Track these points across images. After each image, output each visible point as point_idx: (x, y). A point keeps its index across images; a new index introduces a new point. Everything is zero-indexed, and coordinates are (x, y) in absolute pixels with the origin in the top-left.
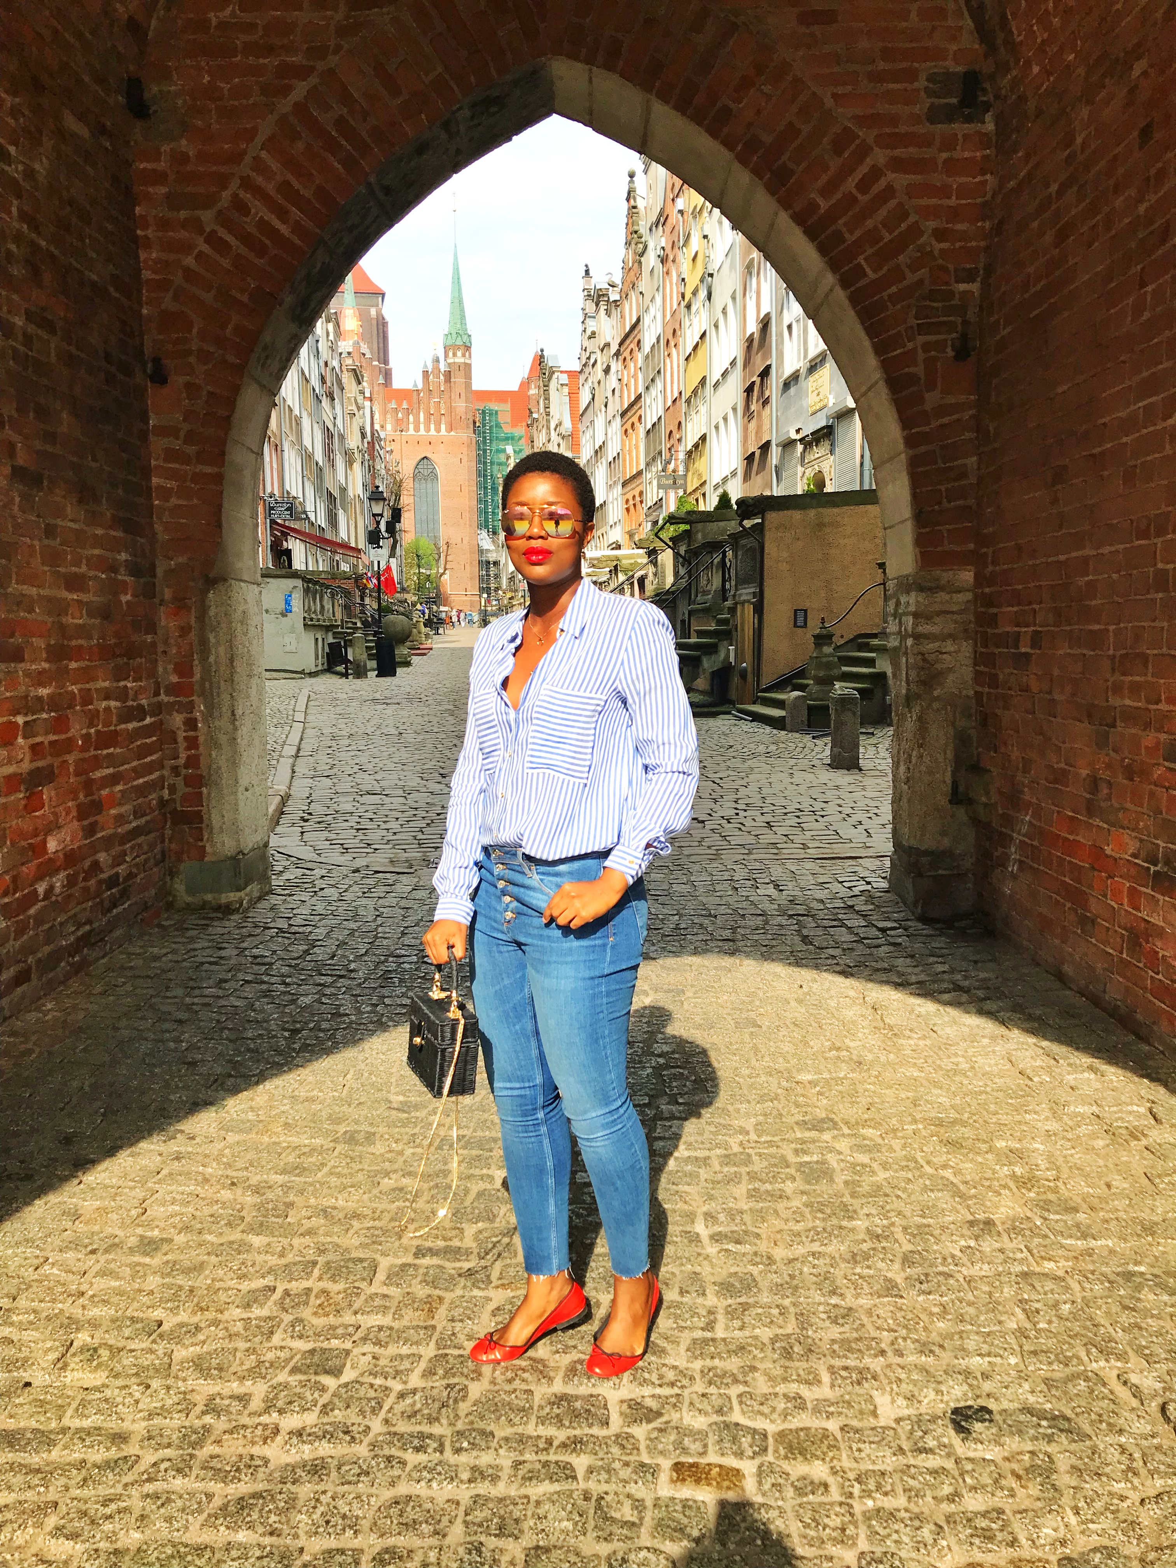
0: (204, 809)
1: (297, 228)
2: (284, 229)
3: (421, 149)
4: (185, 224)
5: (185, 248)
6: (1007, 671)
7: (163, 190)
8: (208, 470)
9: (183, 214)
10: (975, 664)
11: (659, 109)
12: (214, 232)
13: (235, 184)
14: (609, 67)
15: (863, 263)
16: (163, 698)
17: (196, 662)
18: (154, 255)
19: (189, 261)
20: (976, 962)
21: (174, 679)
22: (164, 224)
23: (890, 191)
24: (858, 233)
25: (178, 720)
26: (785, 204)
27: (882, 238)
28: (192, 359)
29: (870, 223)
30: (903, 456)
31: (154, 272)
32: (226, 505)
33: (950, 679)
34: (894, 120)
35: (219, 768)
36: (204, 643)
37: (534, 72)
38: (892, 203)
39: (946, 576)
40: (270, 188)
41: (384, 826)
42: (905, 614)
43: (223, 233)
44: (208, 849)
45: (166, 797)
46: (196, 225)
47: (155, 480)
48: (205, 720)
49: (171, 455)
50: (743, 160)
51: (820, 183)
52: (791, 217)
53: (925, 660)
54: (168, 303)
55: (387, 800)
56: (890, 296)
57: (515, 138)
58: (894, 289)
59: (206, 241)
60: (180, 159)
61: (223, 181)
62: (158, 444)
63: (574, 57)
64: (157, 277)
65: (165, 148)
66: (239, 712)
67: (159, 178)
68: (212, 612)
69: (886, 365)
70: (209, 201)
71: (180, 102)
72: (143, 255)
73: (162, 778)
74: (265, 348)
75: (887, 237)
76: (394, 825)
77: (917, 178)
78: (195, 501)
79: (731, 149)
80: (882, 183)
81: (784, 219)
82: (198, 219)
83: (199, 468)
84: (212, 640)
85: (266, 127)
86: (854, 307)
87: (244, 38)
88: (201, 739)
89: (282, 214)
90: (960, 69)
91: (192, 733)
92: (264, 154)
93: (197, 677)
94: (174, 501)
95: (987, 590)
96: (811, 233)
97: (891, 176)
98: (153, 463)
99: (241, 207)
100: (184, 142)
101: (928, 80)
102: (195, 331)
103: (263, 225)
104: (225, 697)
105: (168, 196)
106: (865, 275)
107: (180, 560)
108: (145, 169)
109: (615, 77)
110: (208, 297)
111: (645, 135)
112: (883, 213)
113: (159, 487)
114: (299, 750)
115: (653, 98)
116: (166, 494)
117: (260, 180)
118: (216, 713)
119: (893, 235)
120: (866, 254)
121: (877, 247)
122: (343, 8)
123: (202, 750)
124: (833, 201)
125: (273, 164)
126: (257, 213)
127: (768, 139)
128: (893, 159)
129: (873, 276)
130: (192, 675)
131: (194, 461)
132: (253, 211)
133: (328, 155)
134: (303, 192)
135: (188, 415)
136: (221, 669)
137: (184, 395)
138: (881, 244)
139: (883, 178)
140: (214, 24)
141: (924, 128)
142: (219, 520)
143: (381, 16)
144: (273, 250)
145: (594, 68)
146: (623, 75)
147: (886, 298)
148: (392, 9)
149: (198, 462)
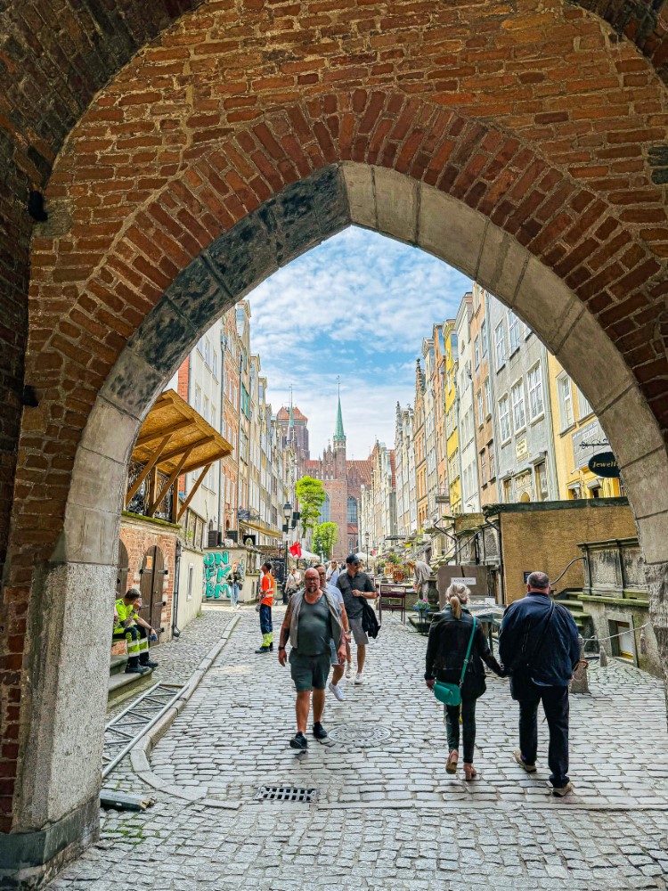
0: (18, 778)
1: (147, 289)
2: (136, 290)
3: (247, 235)
4: (64, 292)
5: (62, 307)
7: (52, 269)
8: (61, 472)
9: (64, 284)
11: (427, 191)
12: (85, 295)
13: (103, 262)
14: (386, 164)
15: (609, 292)
17: (28, 637)
18: (40, 314)
19: (65, 317)
21: (6, 652)
22: (50, 291)
23: (626, 236)
24: (601, 270)
25: (4, 691)
26: (535, 251)
27: (623, 272)
28: (59, 388)
29: (611, 261)
31: (40, 325)
32: (71, 499)
34: (625, 184)
35: (36, 738)
36: (38, 620)
37: (331, 177)
38: (629, 245)
40: (129, 263)
43: (91, 296)
44: (16, 821)
46: (73, 291)
47: (17, 481)
48: (29, 691)
49: (36, 461)
50: (497, 221)
51: (564, 233)
52: (541, 260)
54: (46, 348)
56: (635, 317)
57: (324, 242)
58: (638, 311)
59: (79, 302)
60: (65, 246)
61: (95, 260)
62: (25, 452)
63: (359, 159)
64: (41, 329)
65: (56, 240)
67: (50, 260)
68: (48, 592)
69: (638, 375)
70: (84, 275)
71: (69, 209)
72: (31, 314)
74: (120, 379)
75: (627, 271)
77: (651, 225)
78: (47, 498)
79: (488, 213)
80: (618, 231)
81: (535, 262)
82: (74, 287)
84: (46, 617)
85: (129, 221)
86: (603, 327)
87: (118, 165)
88: (23, 710)
89: (136, 280)
91: (14, 704)
92: (125, 240)
93: (27, 650)
94: (30, 498)
96: (560, 272)
97: (625, 225)
98: (18, 467)
99: (106, 276)
100: (70, 235)
101: (650, 153)
102: (63, 366)
103: (122, 289)
104: (50, 668)
105: (54, 273)
106: (610, 301)
107: (27, 546)
108: (40, 255)
109: (392, 171)
110: (75, 341)
111: (417, 226)
112: (622, 252)
113: (21, 486)
115: (423, 184)
116: (24, 491)
117: (121, 257)
118: (40, 685)
119: (632, 270)
120: (610, 285)
121: (619, 279)
122: (189, 141)
123: (22, 720)
124: (577, 245)
125: (131, 245)
126: (117, 280)
127: (517, 204)
128: (626, 211)
129: (617, 301)
130: (21, 648)
131: (50, 465)
132: (115, 279)
133: (172, 236)
134: (152, 263)
135: (50, 430)
136: (50, 643)
137: (50, 414)
138: (623, 276)
139: (619, 227)
140: (99, 158)
141: (652, 187)
142: (63, 513)
143: (217, 144)
144: (127, 306)
145: (375, 167)
146: (397, 169)
147: (632, 318)
148: (224, 138)
149: (53, 466)
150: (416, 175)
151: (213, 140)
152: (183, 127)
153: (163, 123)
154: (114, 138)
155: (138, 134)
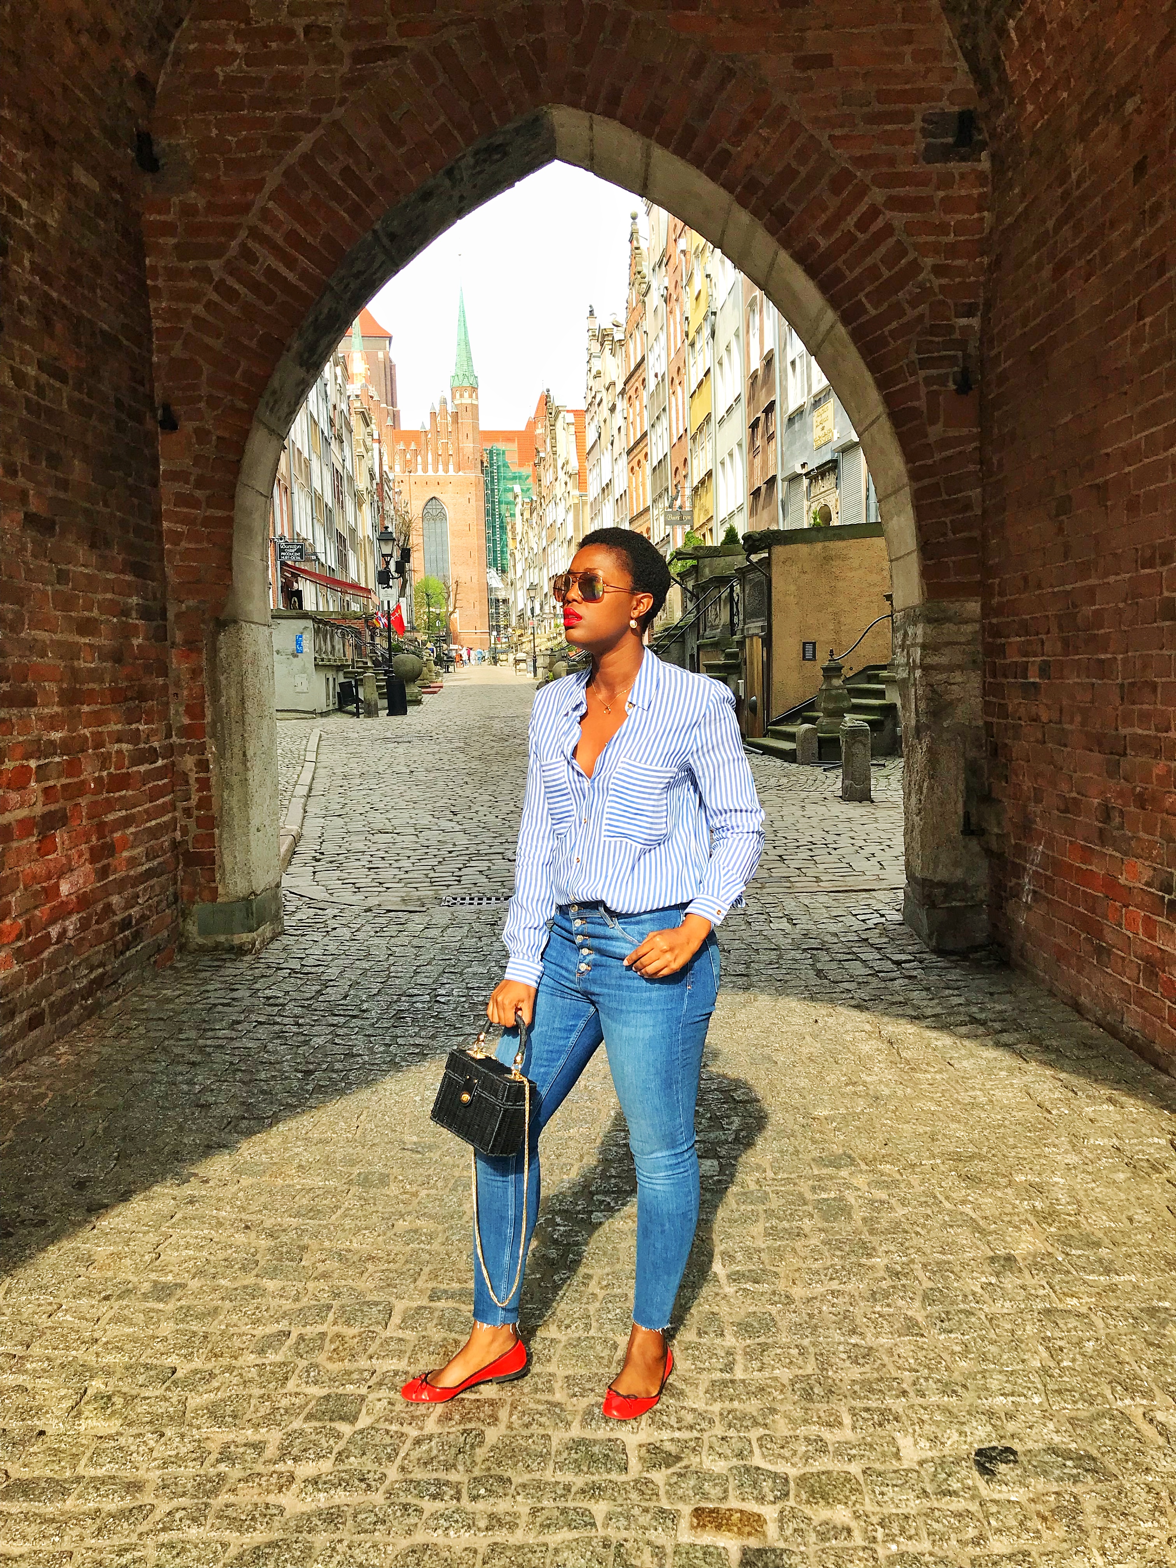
0: (217, 850)
1: (304, 275)
2: (291, 277)
3: (426, 196)
4: (194, 273)
6: (1016, 701)
7: (173, 241)
8: (219, 513)
9: (192, 264)
10: (984, 695)
11: (658, 153)
12: (222, 281)
13: (243, 234)
14: (609, 114)
15: (864, 300)
16: (174, 739)
17: (207, 704)
18: (164, 305)
19: (198, 309)
20: (992, 994)
21: (186, 721)
22: (173, 274)
23: (888, 230)
24: (858, 271)
25: (189, 762)
26: (785, 243)
27: (881, 275)
28: (202, 405)
29: (869, 261)
30: (907, 489)
31: (164, 321)
32: (236, 548)
33: (960, 710)
34: (891, 161)
35: (231, 809)
36: (215, 685)
37: (536, 119)
38: (891, 241)
39: (953, 607)
40: (279, 238)
41: (396, 865)
42: (913, 645)
43: (231, 282)
44: (221, 890)
45: (179, 839)
46: (204, 274)
47: (165, 524)
48: (217, 762)
49: (183, 500)
50: (742, 202)
51: (819, 222)
52: (791, 256)
53: (934, 691)
54: (178, 350)
55: (399, 838)
56: (890, 331)
57: (517, 184)
58: (894, 325)
59: (216, 289)
60: (188, 210)
61: (231, 231)
62: (168, 489)
63: (574, 105)
64: (168, 325)
65: (175, 200)
66: (250, 753)
67: (168, 229)
68: (222, 655)
69: (888, 400)
70: (218, 252)
71: (189, 155)
72: (153, 305)
73: (174, 819)
74: (274, 392)
75: (886, 274)
76: (406, 864)
77: (917, 216)
78: (205, 545)
79: (731, 191)
80: (880, 223)
81: (784, 257)
82: (207, 269)
83: (210, 512)
84: (224, 682)
85: (273, 179)
86: (855, 344)
87: (251, 91)
88: (213, 781)
89: (291, 264)
90: (956, 109)
91: (202, 775)
92: (271, 204)
93: (208, 719)
94: (184, 544)
95: (994, 621)
96: (811, 272)
97: (889, 214)
98: (164, 507)
99: (248, 255)
100: (192, 194)
101: (924, 120)
102: (204, 378)
103: (271, 273)
104: (237, 738)
105: (176, 246)
106: (865, 311)
107: (191, 603)
108: (154, 221)
109: (616, 124)
110: (216, 344)
111: (646, 179)
112: (882, 250)
113: (170, 530)
114: (310, 789)
115: (653, 142)
116: (177, 538)
117: (267, 230)
118: (228, 755)
119: (893, 272)
120: (867, 290)
121: (877, 284)
122: (347, 61)
123: (214, 791)
124: (833, 239)
125: (280, 214)
126: (265, 261)
127: (767, 181)
128: (890, 198)
129: (873, 312)
130: (203, 716)
131: (204, 505)
132: (261, 259)
133: (333, 204)
134: (310, 240)
135: (198, 459)
136: (233, 710)
137: (194, 440)
138: (881, 280)
139: (881, 217)
140: (221, 78)
141: (921, 168)
142: (230, 563)
143: (386, 68)
144: (281, 297)
145: (594, 116)
146: (623, 122)
147: (887, 333)
148: (395, 61)
149: (208, 506)
150: (646, 133)
151: (380, 63)
152: (336, 39)
153: (307, 30)
154: (239, 48)
155: (274, 45)
